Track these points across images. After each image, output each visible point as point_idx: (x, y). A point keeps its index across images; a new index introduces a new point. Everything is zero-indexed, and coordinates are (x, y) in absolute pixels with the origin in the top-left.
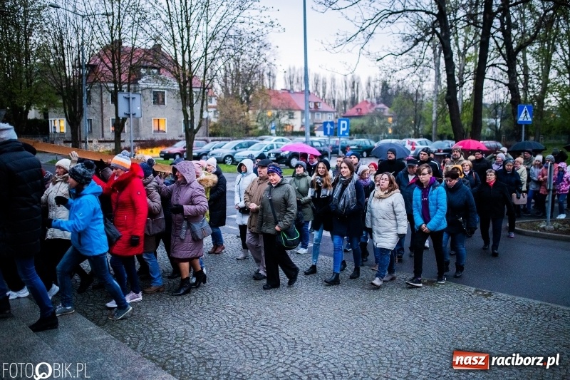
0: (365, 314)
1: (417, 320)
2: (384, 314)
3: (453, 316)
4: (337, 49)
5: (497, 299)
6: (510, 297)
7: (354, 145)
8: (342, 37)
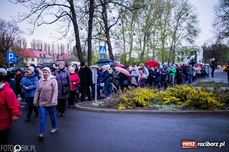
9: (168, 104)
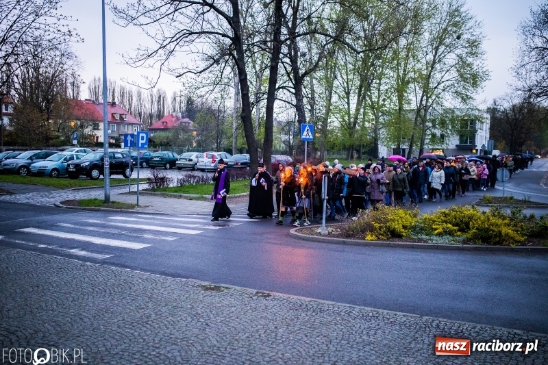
0: (149, 323)
1: (199, 324)
2: (168, 321)
3: (233, 318)
4: (138, 64)
5: (274, 299)
6: (286, 296)
7: (158, 157)
8: (143, 52)
9: (439, 235)
